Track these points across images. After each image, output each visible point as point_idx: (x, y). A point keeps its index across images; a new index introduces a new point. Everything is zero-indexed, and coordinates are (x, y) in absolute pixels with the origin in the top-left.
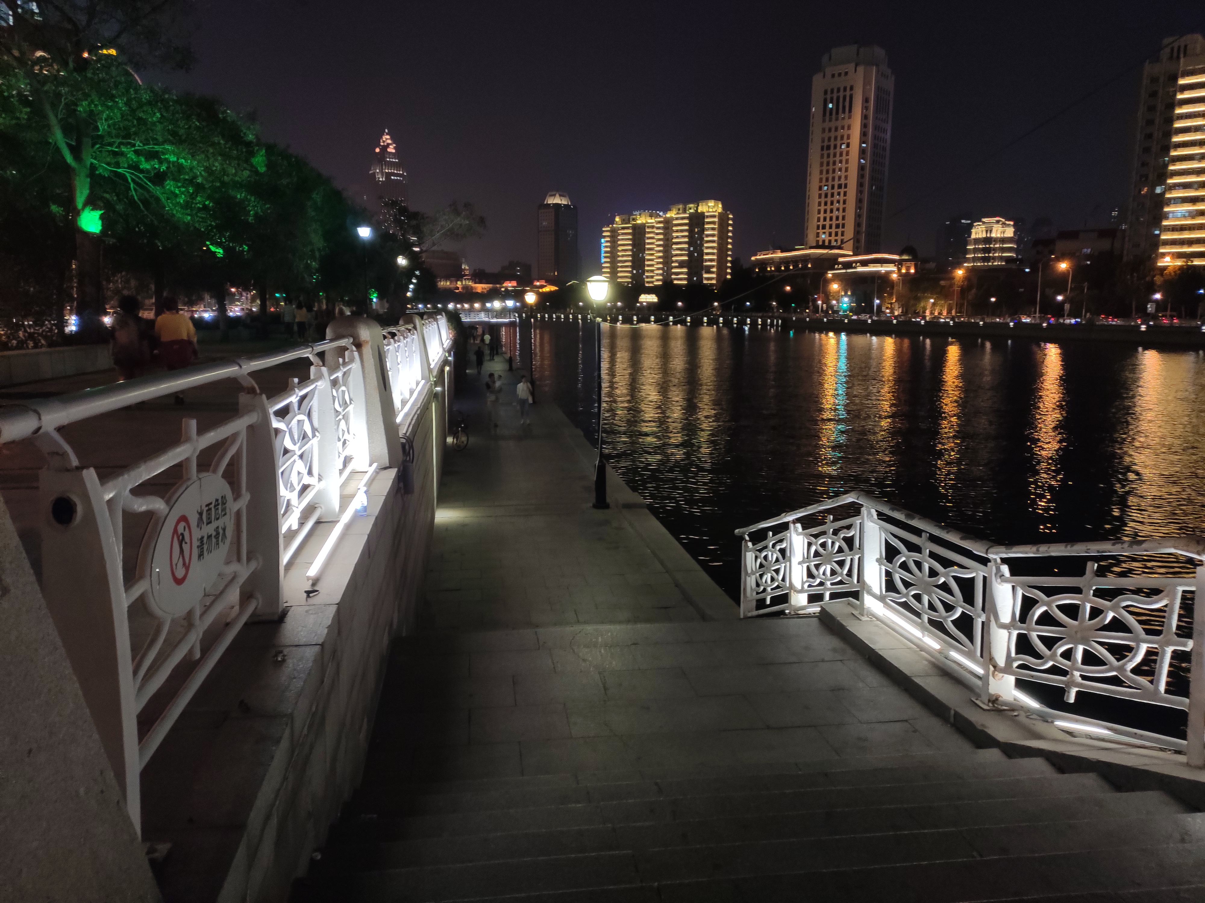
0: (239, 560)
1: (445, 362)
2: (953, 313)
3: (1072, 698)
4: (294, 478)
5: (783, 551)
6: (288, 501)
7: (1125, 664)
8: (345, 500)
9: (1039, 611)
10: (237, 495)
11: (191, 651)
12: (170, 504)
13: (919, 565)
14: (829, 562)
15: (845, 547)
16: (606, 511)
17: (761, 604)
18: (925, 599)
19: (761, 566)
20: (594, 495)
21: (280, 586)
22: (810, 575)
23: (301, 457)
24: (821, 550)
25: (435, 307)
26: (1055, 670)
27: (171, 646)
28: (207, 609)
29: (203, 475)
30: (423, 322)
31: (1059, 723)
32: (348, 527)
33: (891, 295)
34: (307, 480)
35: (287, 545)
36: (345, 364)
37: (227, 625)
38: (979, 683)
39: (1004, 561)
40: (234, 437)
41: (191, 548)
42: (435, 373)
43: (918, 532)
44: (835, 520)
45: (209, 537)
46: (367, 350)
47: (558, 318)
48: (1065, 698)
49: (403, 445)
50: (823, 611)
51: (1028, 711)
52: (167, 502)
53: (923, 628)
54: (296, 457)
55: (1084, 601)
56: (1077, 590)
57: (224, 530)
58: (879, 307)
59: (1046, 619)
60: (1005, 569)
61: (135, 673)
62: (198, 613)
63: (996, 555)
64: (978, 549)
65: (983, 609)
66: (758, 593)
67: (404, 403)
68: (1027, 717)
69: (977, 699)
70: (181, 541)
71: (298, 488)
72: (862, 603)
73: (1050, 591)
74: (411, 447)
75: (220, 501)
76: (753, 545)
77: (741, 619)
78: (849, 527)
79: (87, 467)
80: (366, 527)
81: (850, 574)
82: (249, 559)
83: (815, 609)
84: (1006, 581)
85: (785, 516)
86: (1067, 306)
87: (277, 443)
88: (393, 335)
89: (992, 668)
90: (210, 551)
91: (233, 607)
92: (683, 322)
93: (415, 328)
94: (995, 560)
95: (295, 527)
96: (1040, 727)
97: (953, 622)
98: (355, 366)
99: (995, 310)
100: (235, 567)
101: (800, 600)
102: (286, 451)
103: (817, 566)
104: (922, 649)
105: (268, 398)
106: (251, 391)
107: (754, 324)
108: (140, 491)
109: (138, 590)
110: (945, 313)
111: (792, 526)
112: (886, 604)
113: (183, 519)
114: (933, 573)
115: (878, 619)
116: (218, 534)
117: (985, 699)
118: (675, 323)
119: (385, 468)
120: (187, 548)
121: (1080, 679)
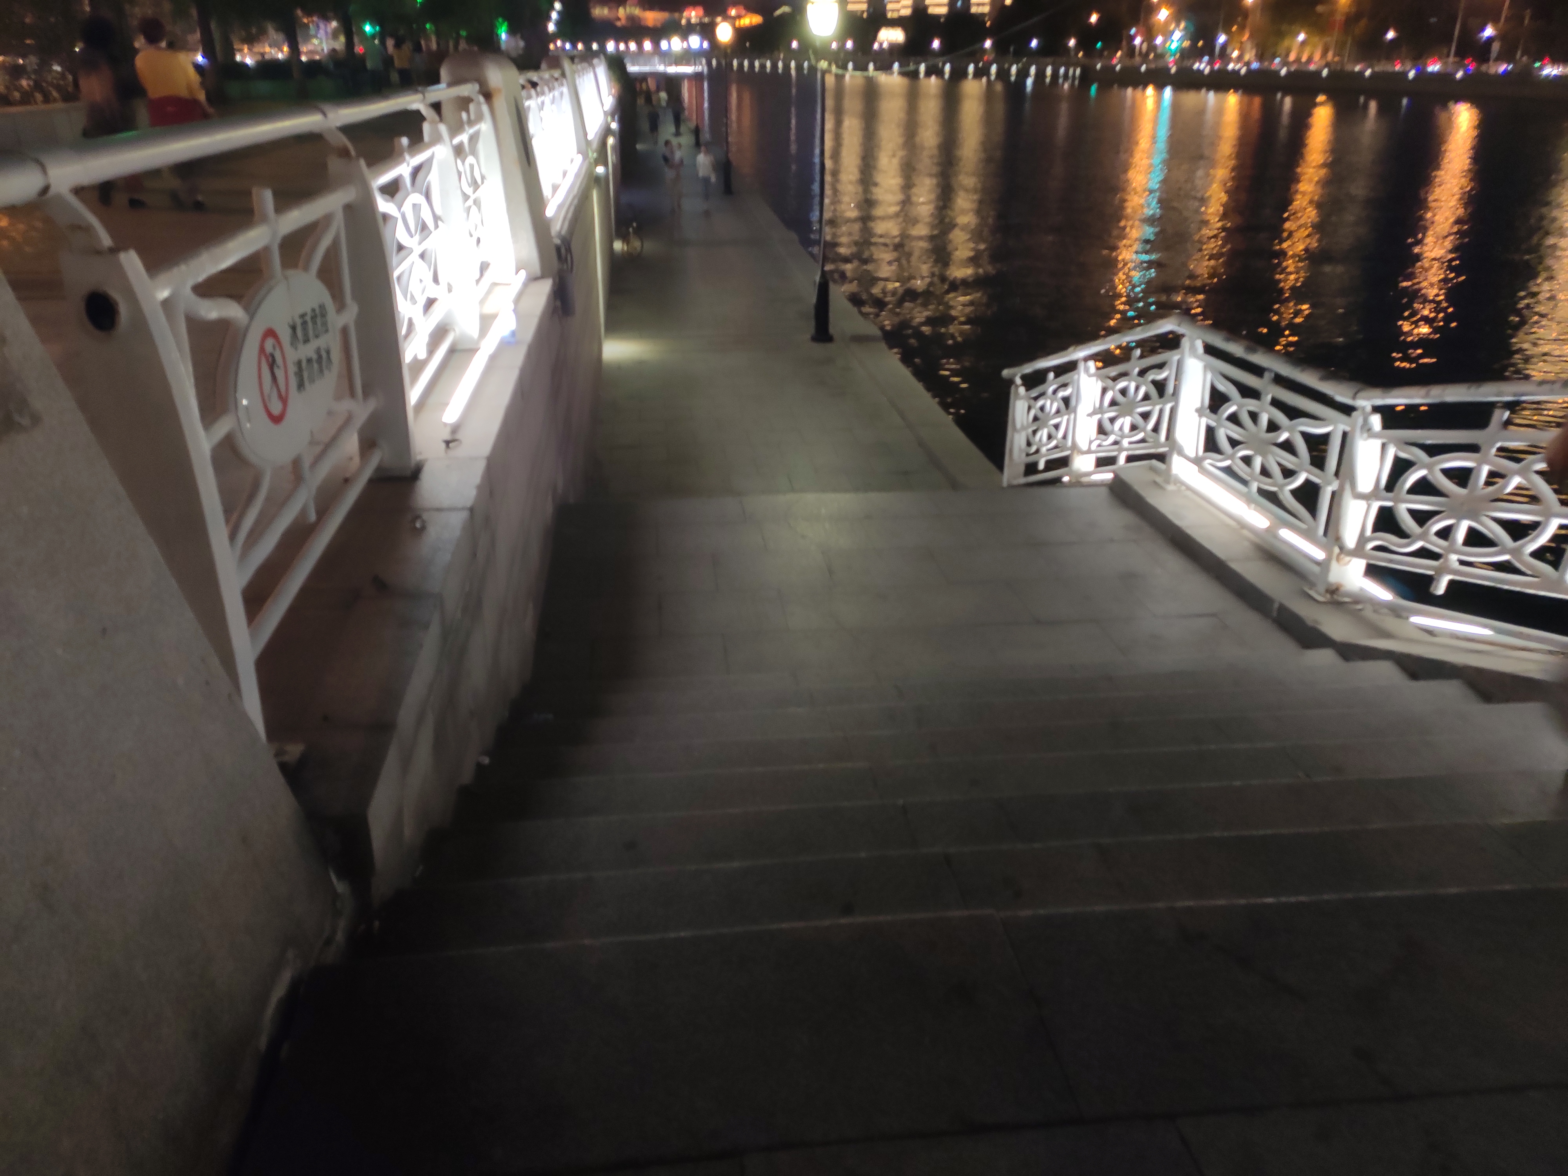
0: (353, 394)
1: (607, 131)
2: (1330, 55)
3: (1441, 588)
4: (414, 287)
5: (1066, 401)
6: (410, 320)
7: (1523, 546)
8: (486, 321)
9: (1413, 477)
10: (341, 306)
11: (304, 512)
12: (251, 310)
13: (1254, 416)
14: (1130, 413)
15: (1153, 392)
16: (829, 345)
17: (1031, 468)
18: (1258, 462)
19: (1036, 419)
20: (813, 323)
21: (410, 433)
22: (1102, 431)
23: (422, 256)
24: (1120, 398)
25: (588, 48)
26: (1423, 553)
27: (275, 504)
28: (318, 459)
29: (290, 272)
30: (574, 67)
31: (1416, 620)
32: (493, 358)
33: (1242, 28)
34: (433, 291)
35: (415, 378)
36: (471, 123)
37: (346, 481)
38: (1316, 569)
39: (1376, 409)
40: (328, 219)
41: (287, 375)
42: (595, 145)
43: (1257, 371)
44: (1142, 357)
45: (309, 361)
46: (500, 102)
47: (763, 66)
48: (1432, 589)
49: (558, 249)
50: (1117, 478)
51: (1378, 605)
52: (246, 308)
53: (1249, 500)
54: (414, 257)
55: (1480, 463)
56: (1473, 448)
57: (328, 352)
58: (1224, 47)
59: (1424, 487)
60: (1376, 421)
61: (233, 536)
62: (306, 463)
63: (1365, 401)
64: (1340, 393)
65: (1337, 474)
66: (1028, 455)
67: (555, 188)
68: (1375, 611)
69: (1311, 589)
70: (272, 364)
71: (422, 301)
72: (1169, 469)
73: (1433, 450)
74: (569, 250)
75: (317, 311)
76: (1027, 390)
77: (1003, 488)
78: (1161, 366)
79: (125, 249)
80: (517, 358)
81: (1156, 429)
82: (366, 394)
83: (1107, 476)
84: (1376, 436)
85: (1074, 351)
86: (1496, 47)
87: (386, 233)
88: (534, 85)
89: (1336, 550)
90: (312, 381)
91: (351, 459)
92: (940, 73)
93: (563, 75)
94: (1363, 408)
95: (422, 356)
96: (1390, 623)
97: (1294, 492)
98: (485, 127)
99: (1391, 51)
100: (346, 405)
101: (1083, 464)
102: (400, 248)
103: (1112, 420)
104: (1243, 525)
105: (370, 164)
106: (344, 153)
107: (1040, 75)
108: (206, 289)
109: (222, 428)
110: (1317, 57)
111: (1081, 366)
112: (1203, 470)
113: (270, 333)
114: (1273, 427)
115: (1189, 488)
116: (320, 357)
117: (1322, 588)
118: (928, 74)
119: (536, 279)
120: (280, 374)
121: (1457, 563)
